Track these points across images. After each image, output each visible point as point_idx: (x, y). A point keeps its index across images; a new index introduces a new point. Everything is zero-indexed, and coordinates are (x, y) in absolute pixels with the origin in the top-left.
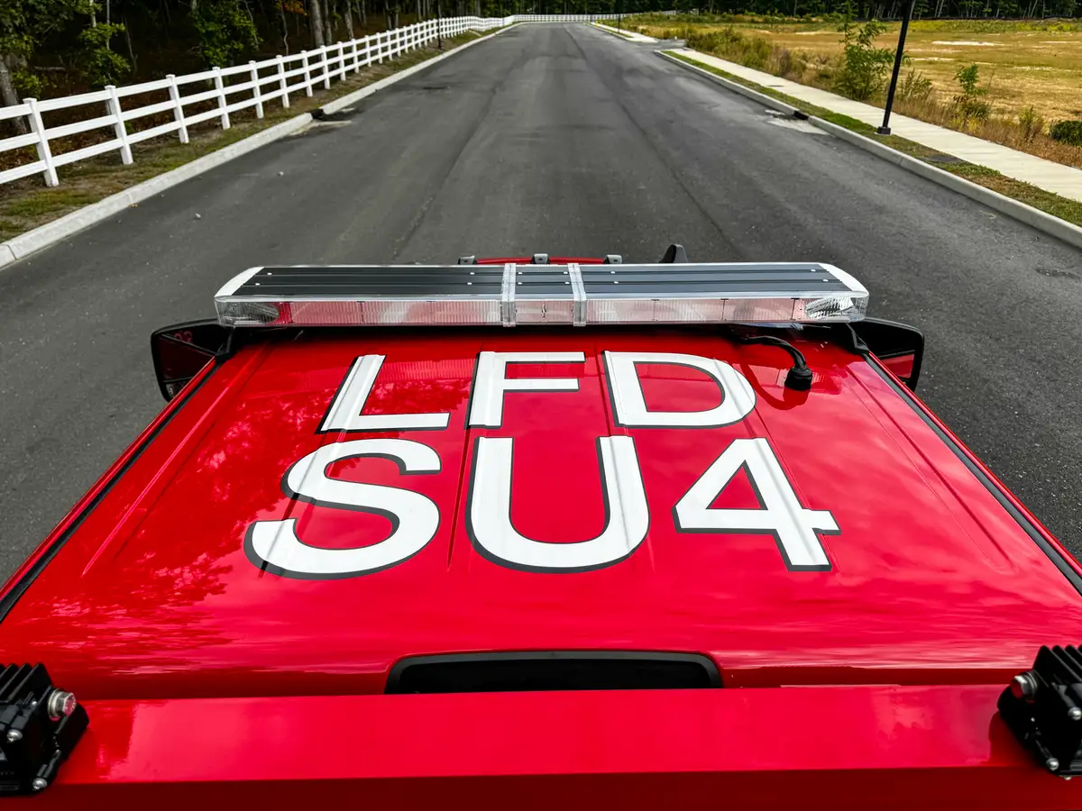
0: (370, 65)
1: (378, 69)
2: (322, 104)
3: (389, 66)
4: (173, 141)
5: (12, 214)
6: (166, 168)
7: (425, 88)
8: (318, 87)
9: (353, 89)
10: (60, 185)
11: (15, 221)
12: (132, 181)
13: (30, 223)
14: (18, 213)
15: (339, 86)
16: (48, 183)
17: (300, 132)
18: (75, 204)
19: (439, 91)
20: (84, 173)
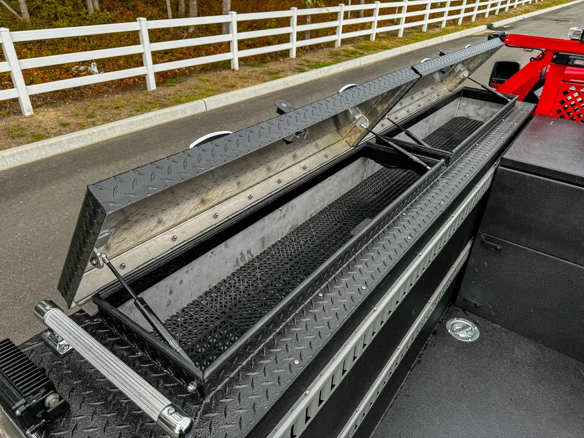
0: (523, 4)
1: (527, 7)
2: (493, 22)
3: (534, 6)
4: (419, 30)
5: (360, 48)
6: (417, 40)
7: (555, 20)
8: (492, 13)
9: (511, 16)
10: (375, 41)
11: (361, 51)
12: (403, 44)
13: (366, 53)
14: (362, 49)
15: (503, 14)
16: (371, 39)
17: (479, 34)
18: (382, 49)
19: (563, 23)
20: (384, 38)
